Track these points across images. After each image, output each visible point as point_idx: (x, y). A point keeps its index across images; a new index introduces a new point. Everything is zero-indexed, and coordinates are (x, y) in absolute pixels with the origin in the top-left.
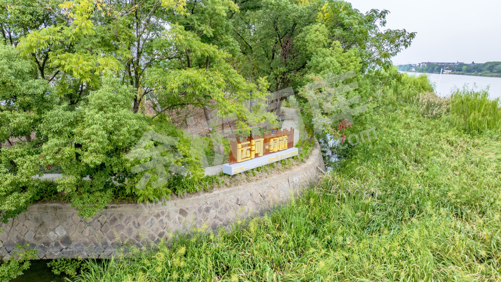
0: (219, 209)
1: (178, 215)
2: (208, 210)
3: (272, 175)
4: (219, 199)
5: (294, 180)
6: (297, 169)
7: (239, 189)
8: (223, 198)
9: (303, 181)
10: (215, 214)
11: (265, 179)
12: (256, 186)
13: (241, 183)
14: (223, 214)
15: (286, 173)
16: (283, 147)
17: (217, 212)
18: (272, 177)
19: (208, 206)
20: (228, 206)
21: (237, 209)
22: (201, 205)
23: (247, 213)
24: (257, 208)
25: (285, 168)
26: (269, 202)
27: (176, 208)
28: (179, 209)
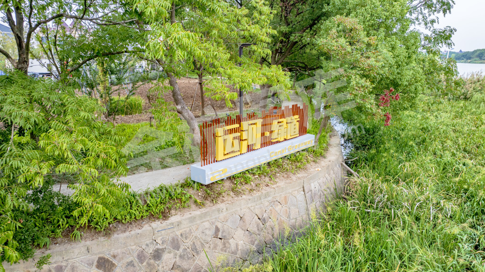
0: (181, 250)
2: (157, 255)
3: (277, 180)
4: (181, 231)
5: (313, 188)
6: (315, 168)
7: (219, 210)
8: (188, 229)
9: (325, 187)
10: (173, 261)
11: (265, 188)
12: (250, 202)
13: (224, 199)
14: (189, 259)
15: (298, 175)
16: (293, 134)
17: (177, 257)
18: (277, 185)
19: (159, 247)
20: (199, 243)
21: (215, 247)
22: (144, 247)
23: (234, 253)
24: (251, 241)
25: (296, 168)
26: (272, 229)
27: (89, 257)
28: (95, 258)
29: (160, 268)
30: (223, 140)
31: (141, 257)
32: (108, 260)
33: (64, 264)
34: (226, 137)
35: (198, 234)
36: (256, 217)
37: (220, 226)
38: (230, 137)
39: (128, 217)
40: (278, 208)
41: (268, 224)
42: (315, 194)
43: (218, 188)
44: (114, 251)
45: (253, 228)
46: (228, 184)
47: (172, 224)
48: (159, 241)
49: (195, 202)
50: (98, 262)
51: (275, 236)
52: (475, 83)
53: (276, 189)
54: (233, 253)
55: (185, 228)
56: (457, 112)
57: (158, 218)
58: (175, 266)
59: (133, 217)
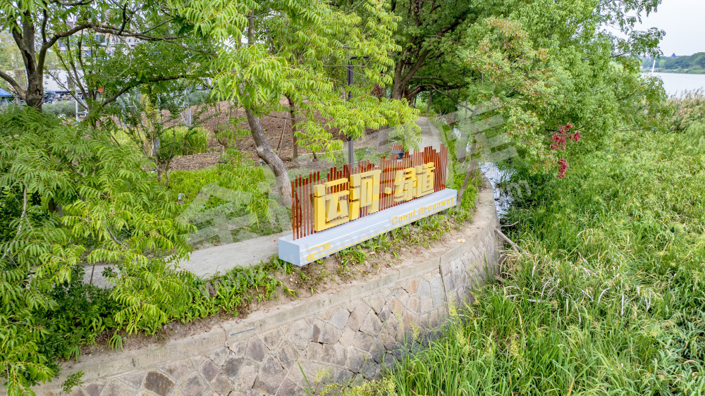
0: (265, 360)
1: (141, 392)
2: (232, 368)
3: (402, 257)
4: (265, 334)
5: (453, 268)
6: (457, 239)
7: (318, 303)
8: (275, 331)
9: (471, 266)
10: (254, 376)
11: (384, 269)
12: (363, 290)
13: (326, 286)
14: (276, 372)
15: (433, 250)
16: (425, 189)
17: (260, 370)
18: (403, 264)
19: (234, 356)
20: (291, 350)
21: (313, 356)
22: (212, 357)
23: (341, 363)
24: (365, 346)
25: (430, 239)
26: (395, 328)
27: (135, 372)
28: (144, 374)
29: (236, 386)
30: (325, 200)
31: (209, 371)
32: (162, 377)
33: (100, 383)
34: (329, 197)
35: (289, 337)
36: (372, 311)
37: (320, 325)
38: (335, 197)
39: (190, 315)
40: (404, 298)
41: (388, 321)
42: (457, 277)
43: (317, 271)
44: (170, 364)
45: (367, 327)
46: (331, 265)
47: (253, 324)
48: (234, 348)
49: (285, 291)
50: (148, 379)
51: (399, 337)
52: (692, 106)
53: (401, 270)
54: (338, 363)
55: (270, 329)
56: (665, 150)
57: (232, 316)
58: (257, 384)
59: (197, 314)
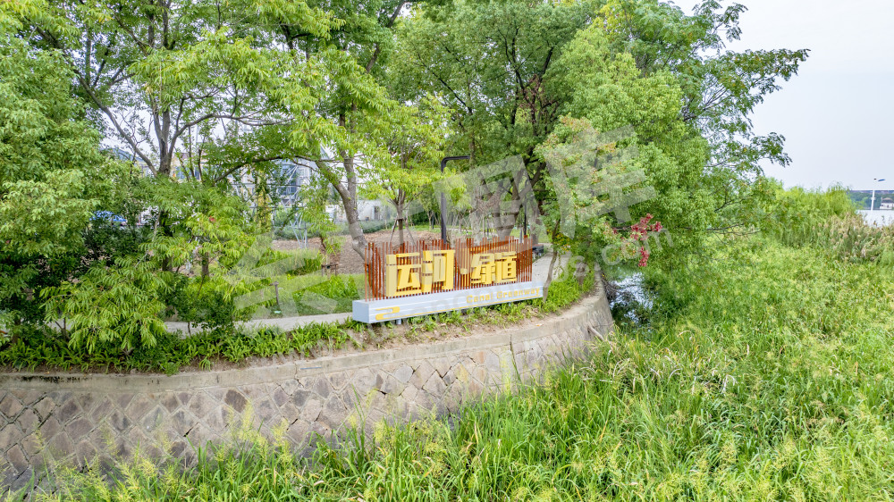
0: (330, 398)
1: (221, 406)
2: (299, 399)
3: (473, 331)
4: (331, 374)
5: (527, 348)
6: (535, 323)
7: (383, 356)
8: (341, 373)
9: (550, 352)
10: (319, 410)
11: (452, 338)
12: (427, 352)
13: (393, 345)
14: (339, 411)
15: (507, 330)
16: (506, 277)
17: (325, 406)
18: (472, 336)
19: (301, 388)
20: (354, 394)
21: (375, 403)
22: (283, 386)
23: (402, 415)
24: (428, 404)
25: (506, 321)
28: (226, 391)
29: (301, 415)
30: (397, 270)
31: (279, 398)
32: (239, 396)
33: (189, 392)
34: (399, 267)
35: (354, 381)
36: (436, 373)
37: (383, 376)
38: (405, 269)
39: (268, 350)
40: (470, 366)
41: (453, 386)
42: (531, 358)
44: (247, 386)
45: (431, 387)
47: (321, 362)
48: (303, 381)
49: (354, 344)
50: (228, 395)
51: (463, 403)
53: (469, 341)
54: (400, 414)
55: (337, 370)
57: (304, 356)
58: (321, 417)
